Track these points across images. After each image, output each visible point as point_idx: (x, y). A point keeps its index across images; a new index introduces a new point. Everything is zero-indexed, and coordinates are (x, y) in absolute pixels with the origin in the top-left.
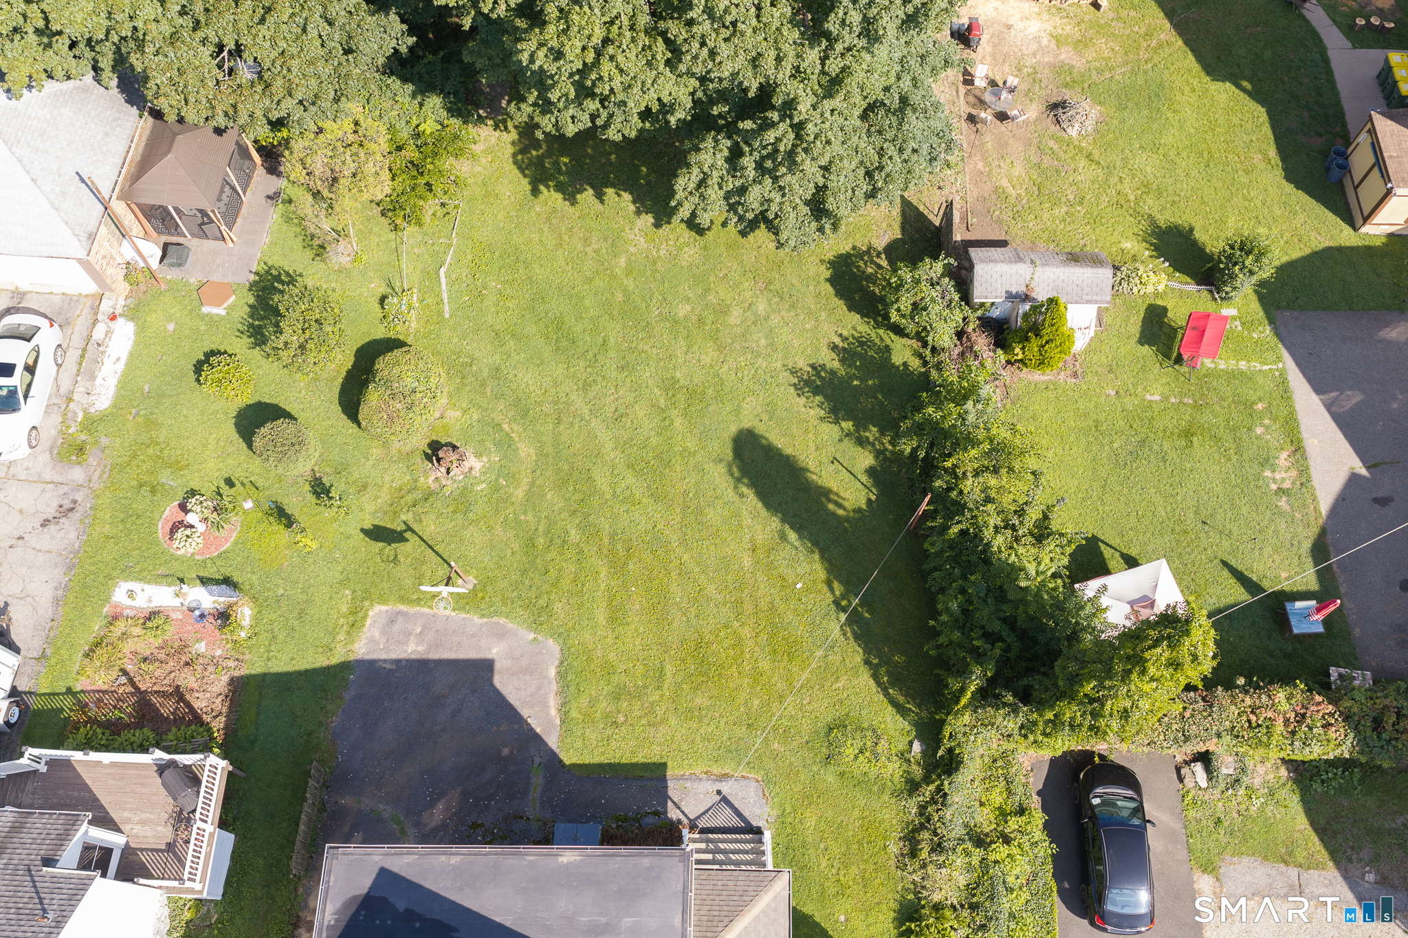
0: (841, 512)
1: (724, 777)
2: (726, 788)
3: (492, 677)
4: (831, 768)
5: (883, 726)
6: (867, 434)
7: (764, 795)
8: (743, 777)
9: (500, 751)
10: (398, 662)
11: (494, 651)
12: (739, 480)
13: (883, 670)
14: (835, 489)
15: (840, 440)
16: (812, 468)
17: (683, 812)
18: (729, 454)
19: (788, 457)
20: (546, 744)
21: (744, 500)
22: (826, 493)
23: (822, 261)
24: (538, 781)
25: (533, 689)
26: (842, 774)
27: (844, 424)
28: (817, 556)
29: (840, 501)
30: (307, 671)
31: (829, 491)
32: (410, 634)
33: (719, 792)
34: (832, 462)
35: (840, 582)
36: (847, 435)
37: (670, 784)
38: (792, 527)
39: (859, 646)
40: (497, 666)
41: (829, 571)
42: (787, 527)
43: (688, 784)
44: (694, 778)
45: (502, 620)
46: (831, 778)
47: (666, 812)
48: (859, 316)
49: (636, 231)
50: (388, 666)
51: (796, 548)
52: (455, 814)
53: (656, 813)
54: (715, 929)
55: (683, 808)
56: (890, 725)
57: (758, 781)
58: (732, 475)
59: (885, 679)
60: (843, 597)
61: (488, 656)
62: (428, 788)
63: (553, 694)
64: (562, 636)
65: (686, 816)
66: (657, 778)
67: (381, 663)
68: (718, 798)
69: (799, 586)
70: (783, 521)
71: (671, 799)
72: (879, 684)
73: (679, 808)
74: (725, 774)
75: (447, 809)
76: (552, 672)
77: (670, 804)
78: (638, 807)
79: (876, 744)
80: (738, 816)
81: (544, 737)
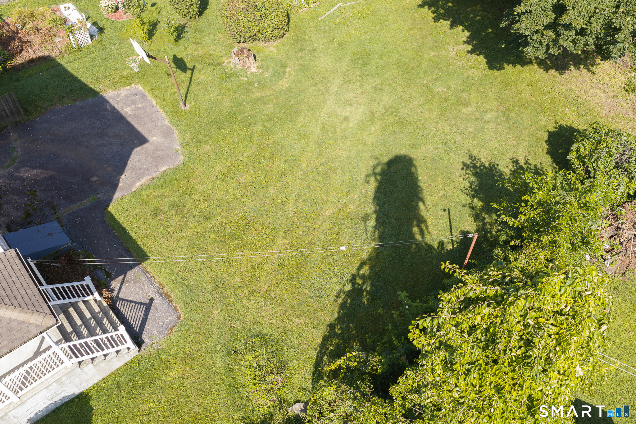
0: (418, 237)
1: (165, 296)
4: (228, 358)
5: (293, 372)
6: (486, 216)
7: (172, 329)
8: (175, 307)
9: (92, 176)
10: (114, 109)
11: (154, 139)
12: (375, 174)
13: (335, 341)
14: (429, 224)
15: (464, 206)
16: (428, 202)
17: (120, 288)
18: (386, 159)
19: (419, 186)
20: (114, 193)
21: (367, 185)
22: (421, 221)
23: (556, 122)
24: (86, 203)
25: (145, 167)
26: (229, 370)
27: (476, 200)
28: (374, 244)
29: (426, 232)
30: (76, 78)
31: (425, 221)
32: (135, 104)
33: (152, 300)
34: (444, 210)
35: (371, 269)
36: (472, 208)
37: (136, 269)
38: (377, 219)
39: (339, 312)
40: (146, 145)
41: (370, 258)
42: (375, 216)
43: (143, 279)
44: (152, 280)
45: (176, 131)
46: (220, 364)
47: (113, 279)
48: (550, 160)
49: (456, 48)
50: (108, 107)
51: (366, 230)
52: (36, 180)
53: (108, 274)
55: (123, 287)
56: (299, 377)
57: (179, 318)
58: (374, 169)
59: (331, 348)
60: (363, 277)
61: (149, 138)
62: (44, 160)
64: (190, 158)
65: (119, 292)
66: (135, 260)
67: (108, 104)
68: (148, 302)
69: (342, 248)
70: (376, 212)
71: (125, 276)
72: (323, 345)
73: (122, 284)
74: (169, 296)
75: (37, 175)
76: (163, 169)
77: (121, 278)
79: (272, 373)
80: (142, 322)
81: (118, 189)
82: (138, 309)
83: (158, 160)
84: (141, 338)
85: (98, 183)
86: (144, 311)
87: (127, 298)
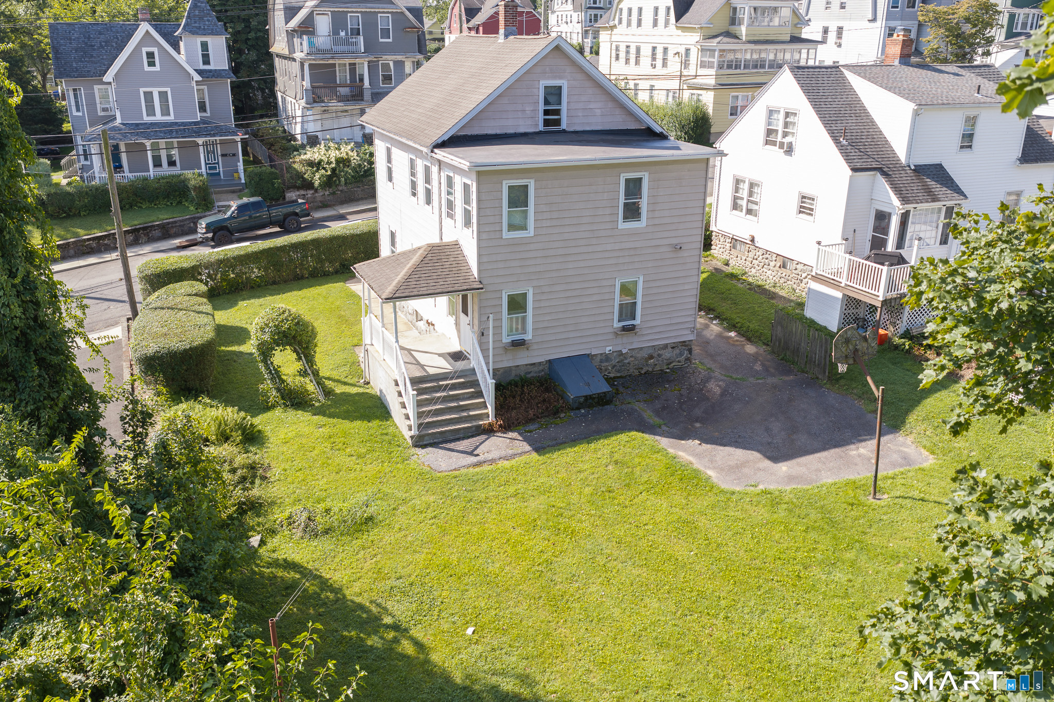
1: (477, 464)
2: (472, 460)
9: (702, 423)
20: (666, 437)
37: (528, 448)
53: (529, 431)
54: (433, 255)
63: (693, 461)
66: (543, 447)
68: (475, 453)
78: (549, 430)
81: (673, 440)
82: (469, 447)
83: (733, 468)
84: (429, 447)
85: (689, 426)
86: (465, 450)
87: (488, 441)
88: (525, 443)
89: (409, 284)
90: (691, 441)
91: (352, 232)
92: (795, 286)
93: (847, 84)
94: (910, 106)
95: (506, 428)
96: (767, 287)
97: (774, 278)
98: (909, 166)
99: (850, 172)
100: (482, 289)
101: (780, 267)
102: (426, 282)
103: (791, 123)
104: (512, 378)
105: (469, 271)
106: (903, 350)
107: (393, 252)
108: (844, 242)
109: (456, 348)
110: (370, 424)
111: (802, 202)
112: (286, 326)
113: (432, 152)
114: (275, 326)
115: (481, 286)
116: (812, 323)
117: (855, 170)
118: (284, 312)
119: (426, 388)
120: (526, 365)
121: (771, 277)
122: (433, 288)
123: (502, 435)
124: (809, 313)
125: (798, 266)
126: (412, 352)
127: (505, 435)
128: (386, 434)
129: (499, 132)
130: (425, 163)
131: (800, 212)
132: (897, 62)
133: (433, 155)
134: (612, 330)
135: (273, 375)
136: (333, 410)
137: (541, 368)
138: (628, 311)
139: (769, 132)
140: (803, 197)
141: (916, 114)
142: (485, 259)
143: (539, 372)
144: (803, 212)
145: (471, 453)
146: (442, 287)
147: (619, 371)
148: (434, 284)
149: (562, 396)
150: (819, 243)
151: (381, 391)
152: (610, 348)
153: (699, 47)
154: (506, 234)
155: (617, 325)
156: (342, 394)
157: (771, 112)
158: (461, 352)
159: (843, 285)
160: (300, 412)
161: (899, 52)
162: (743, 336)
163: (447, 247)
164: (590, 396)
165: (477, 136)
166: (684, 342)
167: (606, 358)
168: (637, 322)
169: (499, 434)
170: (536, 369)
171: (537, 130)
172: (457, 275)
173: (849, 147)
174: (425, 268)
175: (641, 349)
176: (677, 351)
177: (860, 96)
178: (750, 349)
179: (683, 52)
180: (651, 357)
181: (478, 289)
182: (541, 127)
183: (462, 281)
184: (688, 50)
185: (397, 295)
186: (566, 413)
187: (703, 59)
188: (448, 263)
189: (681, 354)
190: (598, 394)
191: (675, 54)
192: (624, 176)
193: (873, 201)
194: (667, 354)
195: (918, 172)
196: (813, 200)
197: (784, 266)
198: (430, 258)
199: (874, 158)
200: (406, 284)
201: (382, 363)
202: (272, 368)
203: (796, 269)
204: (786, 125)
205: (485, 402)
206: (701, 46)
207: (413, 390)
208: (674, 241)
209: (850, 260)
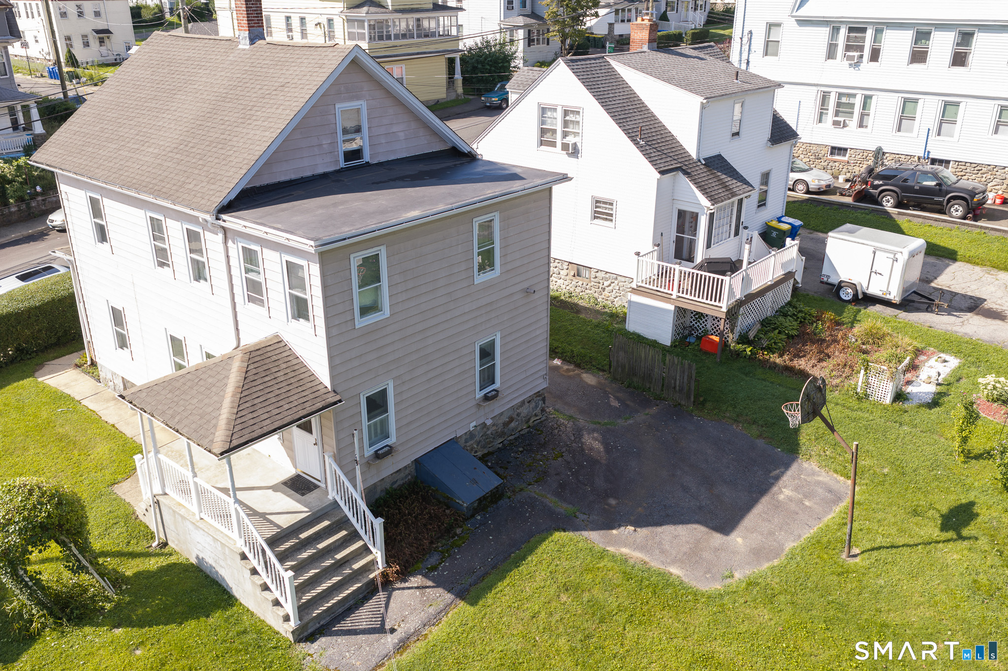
1: (402, 646)
2: (390, 640)
3: (707, 526)
8: (380, 665)
9: (616, 498)
10: (777, 478)
11: (737, 539)
17: (410, 588)
20: (593, 529)
24: (561, 507)
25: (666, 547)
32: (806, 496)
33: (392, 631)
37: (449, 597)
43: (431, 610)
44: (432, 620)
45: (777, 561)
47: (425, 575)
50: (776, 471)
53: (434, 568)
54: (256, 365)
55: (412, 590)
61: (738, 534)
62: (622, 446)
63: (647, 559)
64: (717, 597)
65: (404, 588)
66: (468, 590)
67: (782, 470)
68: (387, 627)
71: (433, 587)
73: (417, 587)
74: (402, 652)
76: (675, 570)
77: (429, 583)
78: (456, 559)
80: (349, 630)
81: (602, 532)
82: (374, 619)
83: (692, 557)
84: (320, 637)
85: (606, 507)
86: (371, 626)
87: (392, 600)
88: (441, 590)
89: (243, 419)
90: (622, 528)
91: (26, 304)
92: (596, 295)
93: (618, 76)
94: (697, 101)
95: (404, 574)
96: (563, 298)
97: (568, 288)
98: (699, 161)
99: (658, 176)
100: (340, 401)
101: (574, 276)
102: (265, 410)
103: (572, 122)
104: (377, 496)
105: (312, 378)
106: (745, 357)
107: (179, 367)
108: (656, 248)
109: (289, 471)
110: (211, 620)
111: (596, 207)
112: (43, 514)
113: (218, 219)
114: (24, 519)
115: (338, 398)
116: (639, 339)
117: (662, 173)
118: (31, 492)
119: (286, 550)
120: (392, 475)
121: (564, 286)
122: (278, 417)
123: (403, 585)
124: (632, 326)
125: (597, 275)
126: (267, 516)
127: (407, 585)
128: (245, 632)
129: (293, 176)
130: (185, 226)
131: (595, 218)
132: (645, 48)
133: (221, 223)
134: (474, 403)
135: (30, 588)
136: (140, 611)
137: (407, 472)
138: (488, 377)
139: (543, 132)
140: (597, 202)
141: (703, 107)
142: (337, 361)
143: (406, 476)
144: (598, 218)
145: (381, 630)
146: (290, 412)
147: (484, 447)
148: (277, 411)
149: (448, 503)
150: (638, 254)
151: (197, 557)
152: (474, 424)
153: (344, 18)
154: (361, 322)
155: (479, 395)
156: (138, 575)
157: (543, 110)
158: (298, 476)
159: (674, 297)
160: (87, 629)
161: (647, 37)
162: (569, 362)
163: (269, 349)
164: (484, 496)
165: (268, 186)
166: (539, 392)
167: (471, 435)
168: (497, 385)
169: (398, 585)
170: (402, 475)
171: (338, 168)
172: (300, 389)
173: (647, 148)
174: (255, 389)
175: (502, 414)
176: (533, 404)
177: (633, 87)
178: (589, 379)
179: (325, 22)
180: (511, 419)
181: (335, 403)
182: (342, 164)
183: (311, 396)
184: (330, 21)
185: (235, 443)
186: (461, 527)
187: (350, 30)
188: (282, 373)
189: (537, 407)
190: (491, 491)
191: (316, 25)
192: (477, 222)
193: (674, 201)
194: (524, 411)
195: (708, 166)
196: (611, 204)
197: (578, 274)
198: (255, 371)
199: (671, 157)
200: (239, 421)
201: (201, 524)
202: (27, 579)
203: (596, 277)
204: (566, 124)
205: (365, 545)
206: (346, 16)
207: (286, 570)
208: (525, 285)
209: (659, 265)
